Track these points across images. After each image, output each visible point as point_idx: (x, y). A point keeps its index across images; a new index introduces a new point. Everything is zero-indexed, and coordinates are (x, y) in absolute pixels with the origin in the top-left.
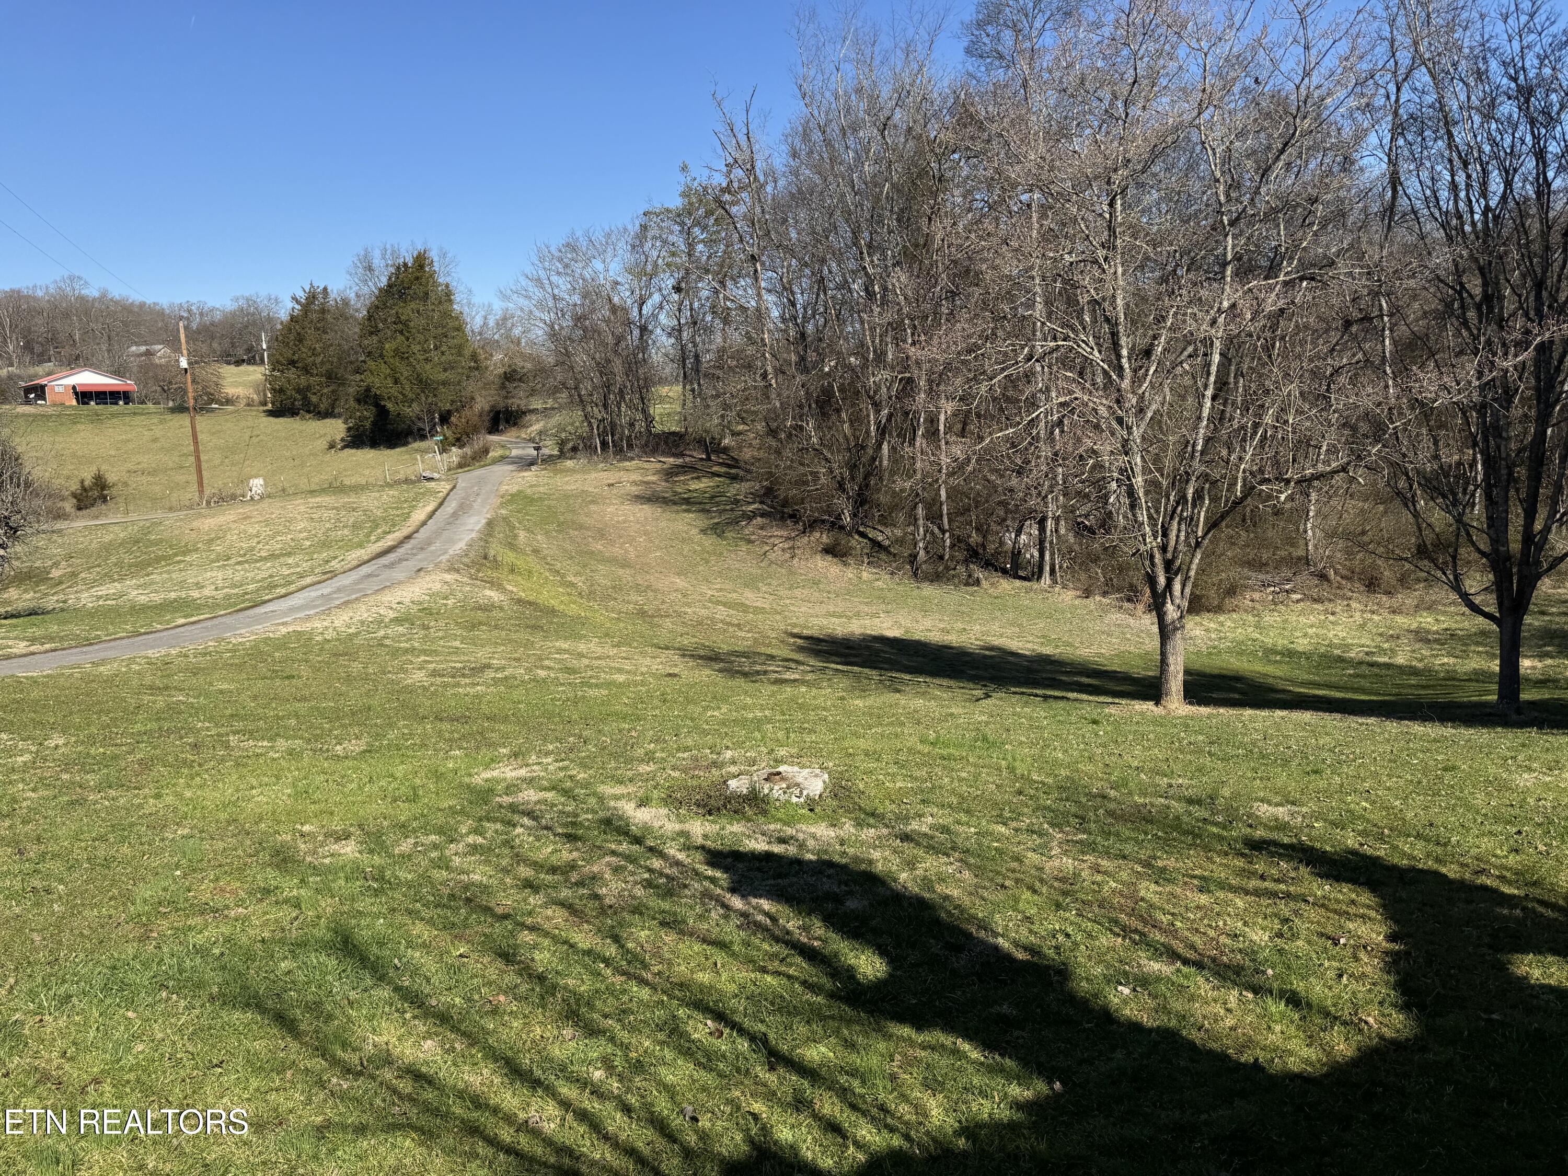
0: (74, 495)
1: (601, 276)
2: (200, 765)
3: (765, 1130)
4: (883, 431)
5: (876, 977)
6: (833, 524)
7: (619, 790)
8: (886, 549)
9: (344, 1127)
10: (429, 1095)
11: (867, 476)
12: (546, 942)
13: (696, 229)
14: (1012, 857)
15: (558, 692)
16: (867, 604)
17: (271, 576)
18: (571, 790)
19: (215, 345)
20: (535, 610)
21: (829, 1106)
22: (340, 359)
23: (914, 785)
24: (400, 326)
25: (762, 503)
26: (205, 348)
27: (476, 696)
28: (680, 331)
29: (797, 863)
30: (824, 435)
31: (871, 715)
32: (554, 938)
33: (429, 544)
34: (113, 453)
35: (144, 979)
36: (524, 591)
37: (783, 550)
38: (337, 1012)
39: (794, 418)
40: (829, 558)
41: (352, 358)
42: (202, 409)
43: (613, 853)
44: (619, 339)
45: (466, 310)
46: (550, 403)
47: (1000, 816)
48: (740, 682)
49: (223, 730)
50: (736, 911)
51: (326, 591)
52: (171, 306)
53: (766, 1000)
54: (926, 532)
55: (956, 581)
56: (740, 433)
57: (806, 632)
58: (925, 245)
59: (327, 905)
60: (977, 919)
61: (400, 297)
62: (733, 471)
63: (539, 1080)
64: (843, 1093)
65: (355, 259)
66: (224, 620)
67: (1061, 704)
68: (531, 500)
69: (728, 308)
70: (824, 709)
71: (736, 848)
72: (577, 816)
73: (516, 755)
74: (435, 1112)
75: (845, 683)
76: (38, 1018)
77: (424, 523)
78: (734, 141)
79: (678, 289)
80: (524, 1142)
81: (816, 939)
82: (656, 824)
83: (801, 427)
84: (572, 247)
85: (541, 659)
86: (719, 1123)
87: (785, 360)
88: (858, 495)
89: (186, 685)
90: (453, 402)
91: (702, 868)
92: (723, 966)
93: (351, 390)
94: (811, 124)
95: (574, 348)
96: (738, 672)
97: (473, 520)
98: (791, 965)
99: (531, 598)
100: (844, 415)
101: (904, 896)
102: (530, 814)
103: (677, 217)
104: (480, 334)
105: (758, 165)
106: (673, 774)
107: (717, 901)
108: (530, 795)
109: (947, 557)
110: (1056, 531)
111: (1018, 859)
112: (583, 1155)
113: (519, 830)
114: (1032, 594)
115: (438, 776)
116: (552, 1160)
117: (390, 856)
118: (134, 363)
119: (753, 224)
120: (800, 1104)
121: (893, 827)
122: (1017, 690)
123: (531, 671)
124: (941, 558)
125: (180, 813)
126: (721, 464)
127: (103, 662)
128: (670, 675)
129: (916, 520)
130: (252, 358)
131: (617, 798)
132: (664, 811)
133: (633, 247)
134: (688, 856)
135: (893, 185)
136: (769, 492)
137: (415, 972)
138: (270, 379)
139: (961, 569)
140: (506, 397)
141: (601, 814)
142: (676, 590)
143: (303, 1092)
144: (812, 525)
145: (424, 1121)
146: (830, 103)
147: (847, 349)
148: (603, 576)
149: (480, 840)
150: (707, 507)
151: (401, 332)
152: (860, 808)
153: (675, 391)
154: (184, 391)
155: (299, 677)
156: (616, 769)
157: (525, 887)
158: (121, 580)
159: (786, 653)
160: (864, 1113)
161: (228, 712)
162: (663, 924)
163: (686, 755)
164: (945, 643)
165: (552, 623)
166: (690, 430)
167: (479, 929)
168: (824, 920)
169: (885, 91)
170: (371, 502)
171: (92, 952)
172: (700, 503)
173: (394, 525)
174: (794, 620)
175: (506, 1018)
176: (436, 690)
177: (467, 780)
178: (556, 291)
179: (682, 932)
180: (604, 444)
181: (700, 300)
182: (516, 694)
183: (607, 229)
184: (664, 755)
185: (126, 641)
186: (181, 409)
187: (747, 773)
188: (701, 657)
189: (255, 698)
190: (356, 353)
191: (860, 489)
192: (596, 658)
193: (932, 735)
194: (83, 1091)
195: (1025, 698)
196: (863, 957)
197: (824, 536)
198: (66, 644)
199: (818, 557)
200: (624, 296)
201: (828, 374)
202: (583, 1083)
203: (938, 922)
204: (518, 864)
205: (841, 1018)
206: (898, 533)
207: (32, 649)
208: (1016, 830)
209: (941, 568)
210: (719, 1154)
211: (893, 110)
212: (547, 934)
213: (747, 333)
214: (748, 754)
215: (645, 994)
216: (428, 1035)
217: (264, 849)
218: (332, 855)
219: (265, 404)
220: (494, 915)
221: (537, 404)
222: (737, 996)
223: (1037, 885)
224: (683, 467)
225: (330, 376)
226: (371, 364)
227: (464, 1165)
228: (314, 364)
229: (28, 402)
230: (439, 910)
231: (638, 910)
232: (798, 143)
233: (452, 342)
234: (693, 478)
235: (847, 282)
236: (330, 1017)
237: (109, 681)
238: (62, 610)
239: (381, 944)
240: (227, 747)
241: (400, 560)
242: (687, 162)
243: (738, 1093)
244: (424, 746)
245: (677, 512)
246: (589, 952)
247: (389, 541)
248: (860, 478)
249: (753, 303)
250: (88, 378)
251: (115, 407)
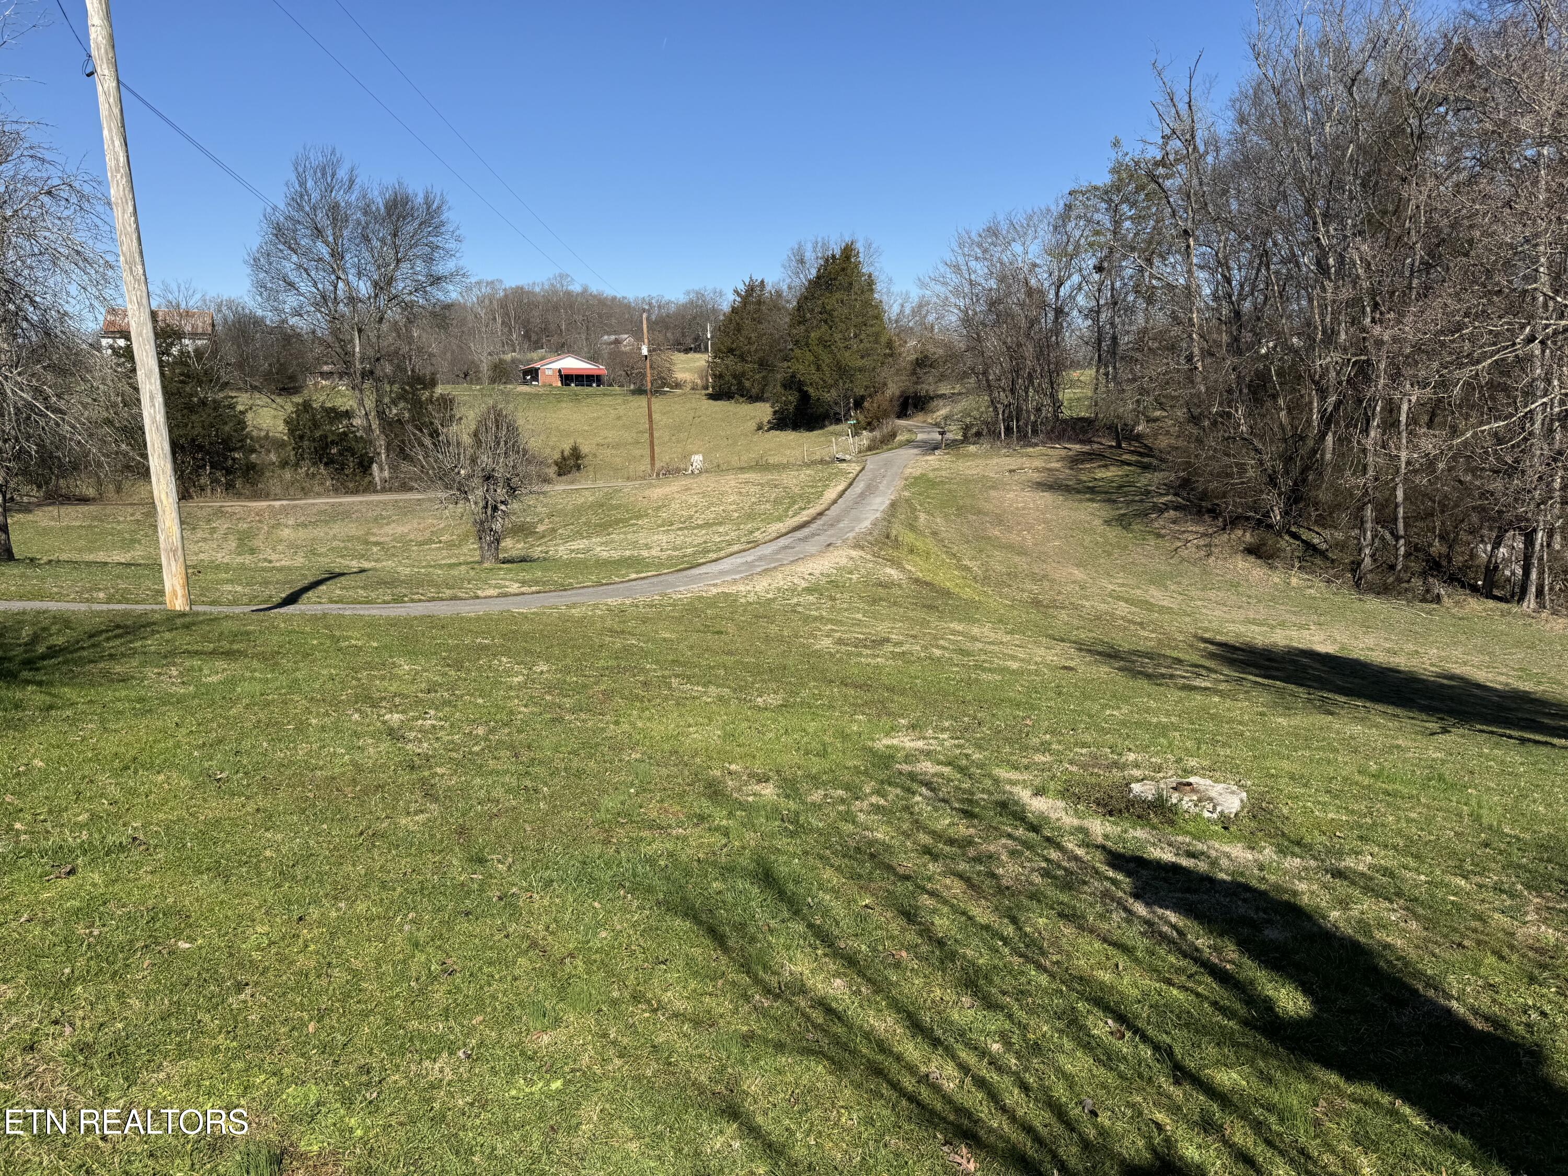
0: (556, 463)
1: (1020, 259)
2: (649, 701)
3: (1169, 1142)
4: (1328, 421)
5: (1298, 1014)
6: (1259, 522)
7: (1014, 775)
8: (1323, 554)
9: (766, 1041)
10: (839, 1030)
11: (1305, 470)
12: (946, 910)
13: (1124, 206)
14: (1473, 915)
15: (952, 672)
16: (1294, 613)
17: (705, 542)
18: (967, 768)
19: (669, 335)
20: (931, 590)
21: (1242, 1136)
22: (771, 347)
23: (1351, 819)
24: (825, 316)
25: (1176, 495)
26: (661, 338)
27: (877, 667)
28: (1098, 312)
29: (1208, 881)
30: (1256, 423)
31: (1297, 735)
32: (952, 906)
33: (838, 521)
34: (586, 428)
35: (606, 876)
36: (921, 571)
37: (1198, 547)
38: (760, 936)
39: (1221, 404)
40: (1252, 559)
41: (782, 346)
42: (656, 392)
43: (1009, 836)
44: (1032, 322)
45: (885, 298)
46: (958, 388)
47: (1460, 867)
48: (1143, 683)
49: (667, 673)
50: (1139, 917)
51: (749, 559)
52: (636, 299)
53: (1171, 1012)
54: (1374, 537)
55: (1410, 595)
56: (1156, 420)
57: (1219, 638)
58: (1396, 211)
59: (751, 838)
60: (1426, 976)
61: (827, 288)
62: (1146, 460)
63: (939, 1039)
64: (1258, 1126)
65: (790, 253)
66: (666, 577)
67: (1545, 750)
68: (932, 484)
69: (1154, 287)
70: (1240, 723)
71: (1139, 854)
72: (973, 794)
73: (913, 727)
74: (845, 1047)
75: (1265, 697)
76: (529, 894)
77: (835, 502)
78: (1173, 111)
79: (1099, 269)
80: (925, 1094)
81: (1229, 962)
82: (1053, 816)
83: (1229, 415)
84: (993, 232)
85: (935, 638)
86: (1120, 1123)
87: (1215, 341)
88: (1293, 491)
89: (638, 631)
90: (867, 387)
91: (1103, 868)
92: (1125, 970)
93: (779, 376)
94: (1263, 87)
95: (986, 333)
96: (1140, 673)
97: (878, 500)
98: (1200, 983)
99: (928, 579)
100: (1281, 402)
101: (1334, 935)
102: (928, 785)
103: (1106, 194)
104: (897, 321)
105: (1199, 134)
106: (1071, 768)
107: (1118, 903)
108: (927, 767)
109: (1399, 567)
110: (1549, 545)
111: (1480, 917)
112: (979, 1120)
113: (918, 798)
114: (1509, 618)
115: (845, 737)
116: (952, 1117)
117: (804, 803)
118: (606, 350)
119: (1189, 197)
120: (1207, 1125)
121: (1323, 861)
122: (1485, 727)
123: (926, 648)
124: (1392, 567)
125: (634, 740)
126: (1132, 452)
127: (574, 605)
128: (1065, 668)
129: (1362, 522)
130: (698, 347)
131: (1013, 783)
132: (1061, 804)
133: (1055, 228)
134: (1087, 853)
135: (1359, 147)
136: (1186, 483)
137: (826, 913)
138: (712, 365)
139: (1417, 582)
140: (916, 383)
141: (997, 797)
142: (1073, 582)
143: (731, 1001)
144: (1234, 522)
145: (833, 1051)
146: (1289, 62)
147: (1291, 329)
148: (998, 562)
149: (882, 802)
150: (1114, 497)
151: (826, 322)
152: (1283, 834)
153: (1087, 375)
154: (644, 375)
155: (727, 633)
156: (1012, 754)
157: (925, 853)
158: (589, 537)
159: (1195, 658)
160: (1282, 1153)
161: (670, 658)
162: (1061, 915)
163: (1084, 751)
164: (1392, 666)
165: (947, 604)
166: (1101, 416)
167: (883, 884)
168: (1238, 944)
169: (1357, 42)
170: (792, 480)
171: (568, 847)
172: (1106, 493)
173: (809, 502)
174: (1206, 624)
175: (909, 974)
176: (841, 658)
177: (870, 743)
178: (973, 277)
179: (1081, 928)
180: (1008, 430)
181: (1123, 279)
182: (914, 669)
183: (1030, 211)
184: (1060, 748)
185: (591, 589)
186: (640, 391)
187: (1152, 779)
188: (1100, 653)
189: (691, 648)
190: (785, 342)
191: (1295, 484)
192: (989, 643)
193: (1373, 767)
194: (562, 961)
195: (1495, 738)
196: (1283, 991)
197: (1248, 535)
198: (547, 588)
199: (1239, 557)
200: (1042, 279)
201: (1266, 356)
202: (983, 1053)
203: (1375, 969)
204: (918, 831)
205: (1256, 1049)
206: (1340, 536)
207: (523, 589)
208: (1480, 886)
209: (1391, 580)
210: (1120, 1154)
211: (1365, 63)
212: (945, 902)
213: (1173, 312)
214: (1153, 760)
215: (1044, 979)
216: (837, 975)
217: (699, 780)
218: (754, 794)
219: (706, 388)
220: (896, 874)
221: (944, 389)
222: (1139, 1002)
223: (1506, 951)
224: (1090, 454)
225: (762, 364)
226: (798, 352)
227: (870, 1101)
228: (749, 352)
229: (525, 382)
230: (846, 860)
231: (1034, 896)
232: (1246, 108)
233: (870, 330)
234: (1099, 467)
235: (1294, 255)
236: (753, 940)
237: (580, 621)
238: (545, 559)
239: (797, 882)
240: (670, 688)
241: (813, 535)
242: (1119, 137)
243: (1139, 1099)
244: (831, 707)
245: (1081, 501)
246: (987, 928)
247: (804, 516)
248: (1295, 472)
249: (1182, 281)
250: (571, 363)
251: (590, 389)
